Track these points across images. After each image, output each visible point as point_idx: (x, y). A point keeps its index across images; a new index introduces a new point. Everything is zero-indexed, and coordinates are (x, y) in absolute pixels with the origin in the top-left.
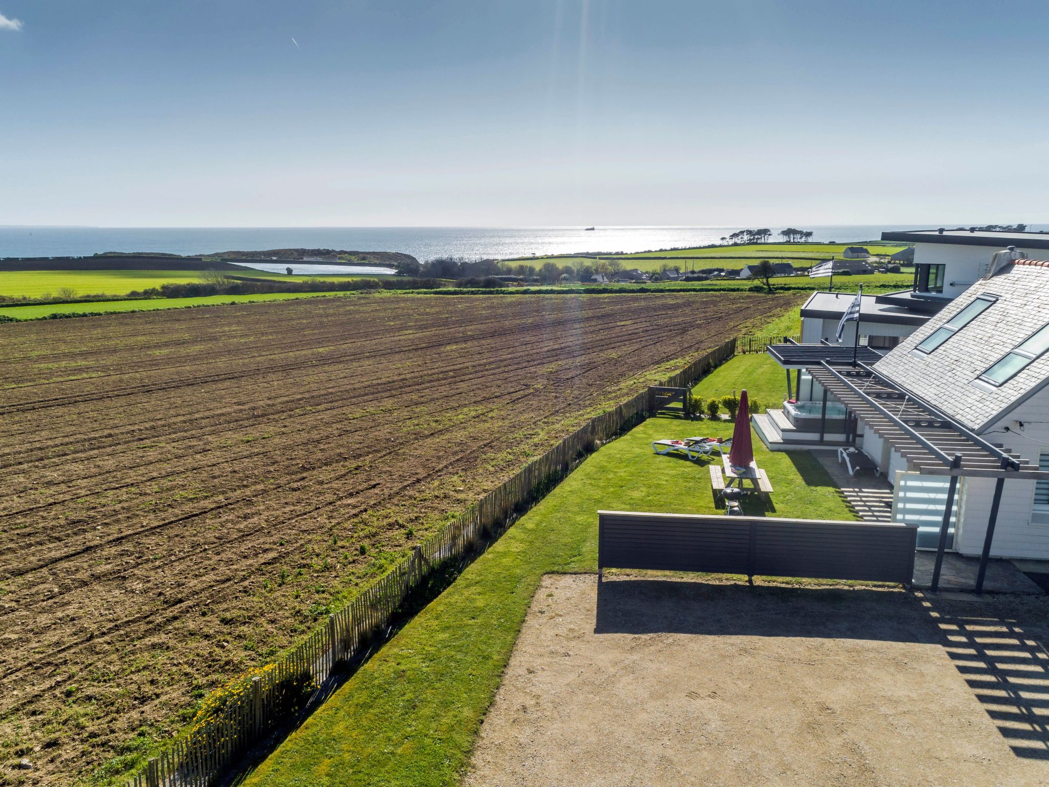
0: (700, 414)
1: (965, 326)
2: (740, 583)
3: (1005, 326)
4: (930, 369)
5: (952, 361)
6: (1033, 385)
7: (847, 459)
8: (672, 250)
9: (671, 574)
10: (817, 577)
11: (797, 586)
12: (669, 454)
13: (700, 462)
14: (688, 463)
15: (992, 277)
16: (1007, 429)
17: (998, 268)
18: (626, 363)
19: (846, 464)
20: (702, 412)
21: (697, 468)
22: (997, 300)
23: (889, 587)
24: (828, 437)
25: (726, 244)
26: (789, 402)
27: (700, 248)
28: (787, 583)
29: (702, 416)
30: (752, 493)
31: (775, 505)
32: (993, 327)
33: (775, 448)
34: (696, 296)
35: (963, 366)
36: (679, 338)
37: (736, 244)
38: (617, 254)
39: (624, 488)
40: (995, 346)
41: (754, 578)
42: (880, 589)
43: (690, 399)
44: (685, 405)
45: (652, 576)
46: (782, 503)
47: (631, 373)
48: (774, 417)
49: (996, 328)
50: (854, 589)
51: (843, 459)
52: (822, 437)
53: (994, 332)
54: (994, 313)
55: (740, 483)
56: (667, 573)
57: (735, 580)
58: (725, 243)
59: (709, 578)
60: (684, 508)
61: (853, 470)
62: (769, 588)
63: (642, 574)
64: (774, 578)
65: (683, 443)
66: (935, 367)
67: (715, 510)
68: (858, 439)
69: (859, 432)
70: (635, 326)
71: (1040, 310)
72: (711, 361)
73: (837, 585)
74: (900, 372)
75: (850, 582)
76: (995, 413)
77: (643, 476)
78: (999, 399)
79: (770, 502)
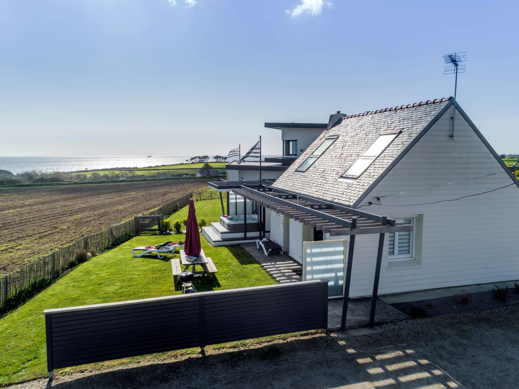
0: (170, 231)
1: (323, 153)
2: (194, 356)
3: (349, 148)
4: (308, 179)
5: (321, 172)
6: (382, 172)
7: (263, 245)
8: (162, 166)
9: (129, 360)
10: (257, 337)
11: (243, 349)
12: (143, 257)
13: (166, 259)
14: (157, 261)
15: (331, 128)
16: (370, 203)
17: (334, 123)
18: (128, 211)
19: (262, 249)
20: (171, 230)
21: (163, 263)
22: (339, 137)
23: (312, 334)
24: (249, 234)
25: (189, 163)
26: (224, 216)
27: (176, 165)
28: (234, 347)
29: (171, 232)
30: (203, 275)
31: (220, 282)
32: (341, 150)
33: (218, 245)
34: (173, 181)
35: (329, 172)
36: (162, 198)
37: (193, 163)
38: (134, 168)
39: (102, 285)
40: (346, 158)
41: (206, 348)
42: (306, 337)
43: (163, 222)
44: (159, 227)
45: (108, 367)
46: (225, 279)
47: (130, 216)
48: (215, 226)
49: (343, 150)
50: (287, 342)
51: (260, 246)
52: (245, 235)
53: (342, 152)
54: (339, 143)
55: (194, 268)
56: (125, 360)
57: (189, 354)
58: (187, 162)
59: (165, 357)
60: (150, 294)
61: (267, 252)
62: (219, 355)
63: (98, 367)
64: (223, 345)
65: (154, 247)
66: (311, 177)
67: (174, 292)
68: (266, 234)
69: (266, 230)
70: (137, 194)
71: (367, 135)
72: (178, 204)
73: (273, 340)
74: (290, 185)
75: (283, 335)
76: (361, 193)
77: (120, 274)
78: (360, 185)
79: (215, 279)
